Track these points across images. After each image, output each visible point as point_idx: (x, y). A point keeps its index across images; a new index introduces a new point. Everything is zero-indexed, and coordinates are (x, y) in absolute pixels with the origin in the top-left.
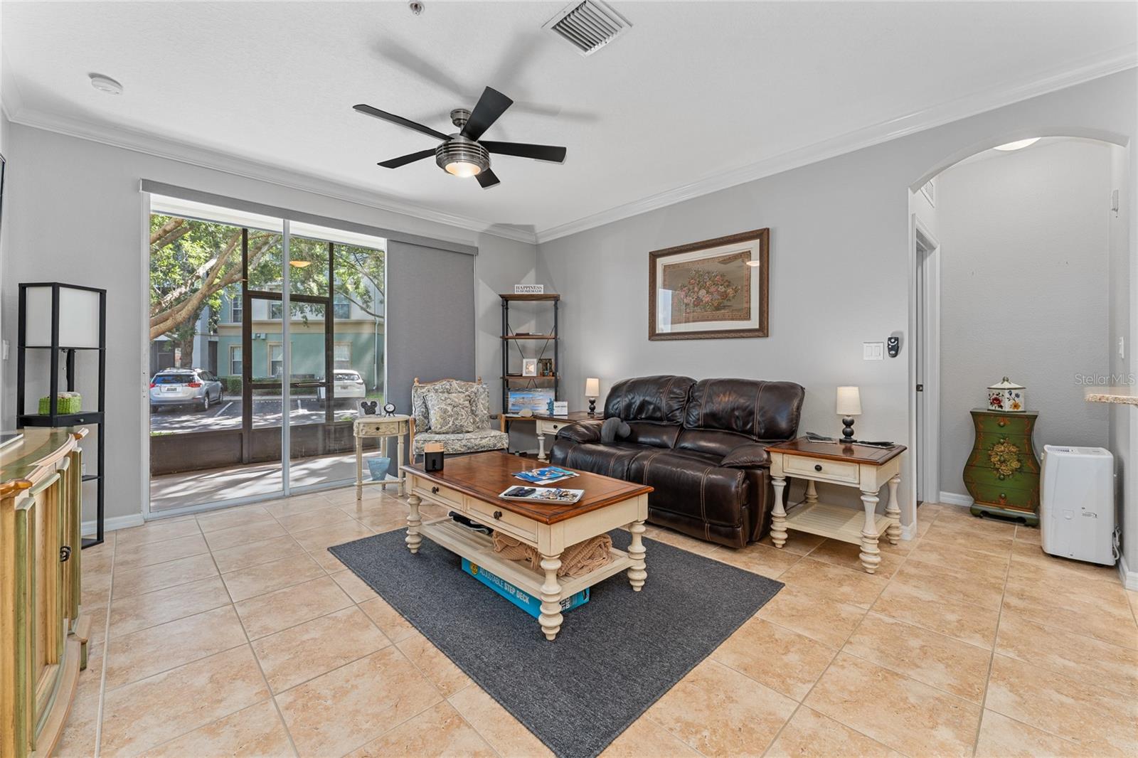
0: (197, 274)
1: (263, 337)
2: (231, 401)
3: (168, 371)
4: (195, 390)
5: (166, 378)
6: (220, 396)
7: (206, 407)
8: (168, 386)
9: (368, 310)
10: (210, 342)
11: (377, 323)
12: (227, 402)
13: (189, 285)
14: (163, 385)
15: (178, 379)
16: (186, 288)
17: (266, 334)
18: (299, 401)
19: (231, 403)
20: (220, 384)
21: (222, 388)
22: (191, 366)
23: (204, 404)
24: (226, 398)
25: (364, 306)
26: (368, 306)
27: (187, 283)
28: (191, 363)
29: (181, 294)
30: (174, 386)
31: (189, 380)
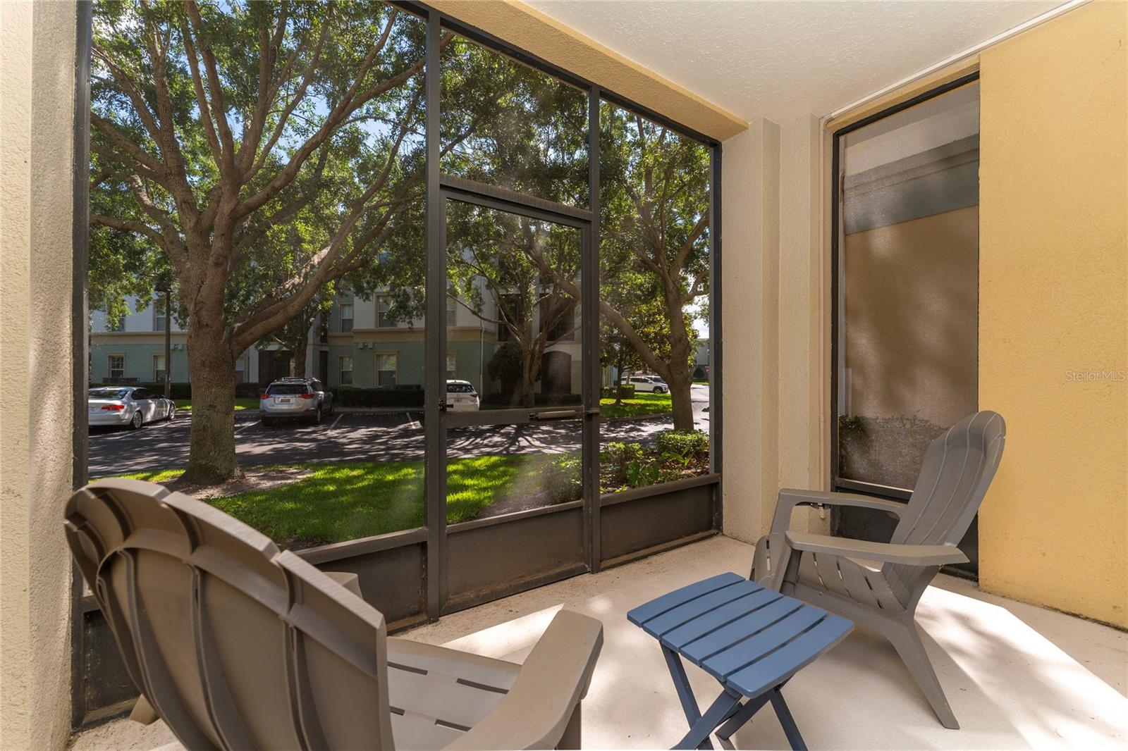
0: (312, 262)
1: (370, 346)
2: (341, 413)
3: (283, 381)
4: (309, 401)
5: (280, 388)
6: (331, 407)
7: (319, 420)
8: (282, 397)
9: (480, 314)
10: (321, 352)
11: (484, 330)
12: (339, 414)
13: (302, 275)
14: (277, 396)
15: (292, 390)
16: (299, 278)
17: (374, 343)
18: (408, 414)
19: (342, 415)
20: (332, 395)
21: (333, 399)
22: (304, 376)
23: (316, 417)
24: (337, 410)
25: (476, 310)
26: (480, 310)
27: (301, 273)
28: (304, 372)
29: (293, 284)
30: (288, 397)
31: (300, 390)
